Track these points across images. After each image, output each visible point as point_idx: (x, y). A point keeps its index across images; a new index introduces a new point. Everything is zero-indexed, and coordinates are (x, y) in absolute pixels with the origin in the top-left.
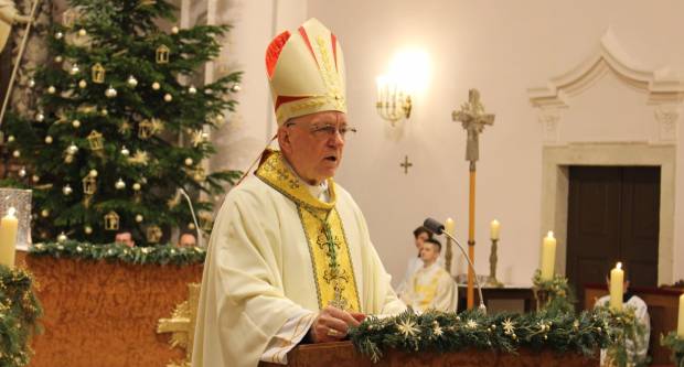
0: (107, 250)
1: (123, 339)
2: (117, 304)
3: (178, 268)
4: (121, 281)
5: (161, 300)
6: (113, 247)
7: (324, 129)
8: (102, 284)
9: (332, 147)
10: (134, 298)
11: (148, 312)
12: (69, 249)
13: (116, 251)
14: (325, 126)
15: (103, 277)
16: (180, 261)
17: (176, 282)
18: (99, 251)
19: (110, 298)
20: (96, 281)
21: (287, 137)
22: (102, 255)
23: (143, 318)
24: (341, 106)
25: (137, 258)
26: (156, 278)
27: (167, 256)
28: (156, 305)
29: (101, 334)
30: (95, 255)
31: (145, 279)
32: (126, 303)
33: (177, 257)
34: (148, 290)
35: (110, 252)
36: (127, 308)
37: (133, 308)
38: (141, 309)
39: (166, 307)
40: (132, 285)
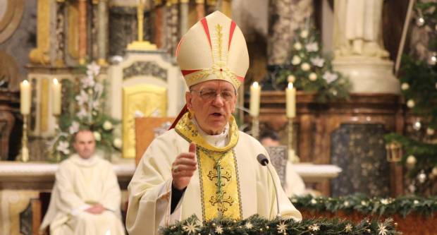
0: (343, 202)
3: (424, 219)
6: (349, 199)
7: (208, 94)
9: (214, 106)
12: (303, 202)
13: (352, 203)
14: (209, 91)
16: (424, 211)
18: (334, 203)
21: (191, 100)
22: (336, 207)
24: (224, 76)
25: (375, 210)
27: (409, 206)
30: (328, 207)
33: (419, 208)
35: (346, 204)
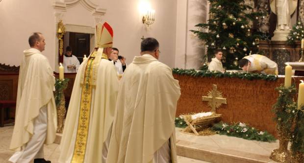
1: (192, 101)
2: (190, 89)
4: (191, 82)
5: (205, 90)
8: (186, 83)
10: (195, 88)
11: (200, 93)
15: (186, 80)
17: (209, 83)
19: (188, 87)
20: (184, 82)
23: (199, 95)
26: (203, 82)
28: (203, 91)
29: (185, 99)
31: (199, 82)
32: (193, 90)
34: (200, 85)
36: (193, 91)
37: (195, 91)
38: (198, 92)
39: (206, 92)
40: (195, 84)
